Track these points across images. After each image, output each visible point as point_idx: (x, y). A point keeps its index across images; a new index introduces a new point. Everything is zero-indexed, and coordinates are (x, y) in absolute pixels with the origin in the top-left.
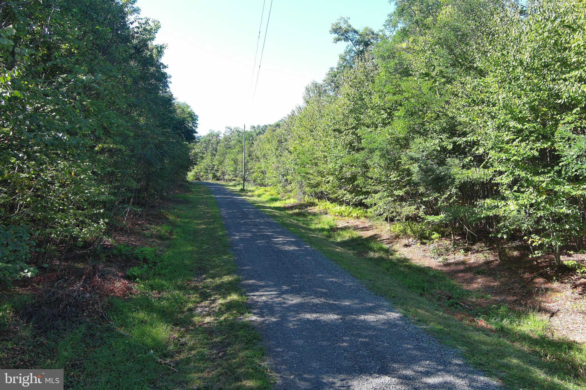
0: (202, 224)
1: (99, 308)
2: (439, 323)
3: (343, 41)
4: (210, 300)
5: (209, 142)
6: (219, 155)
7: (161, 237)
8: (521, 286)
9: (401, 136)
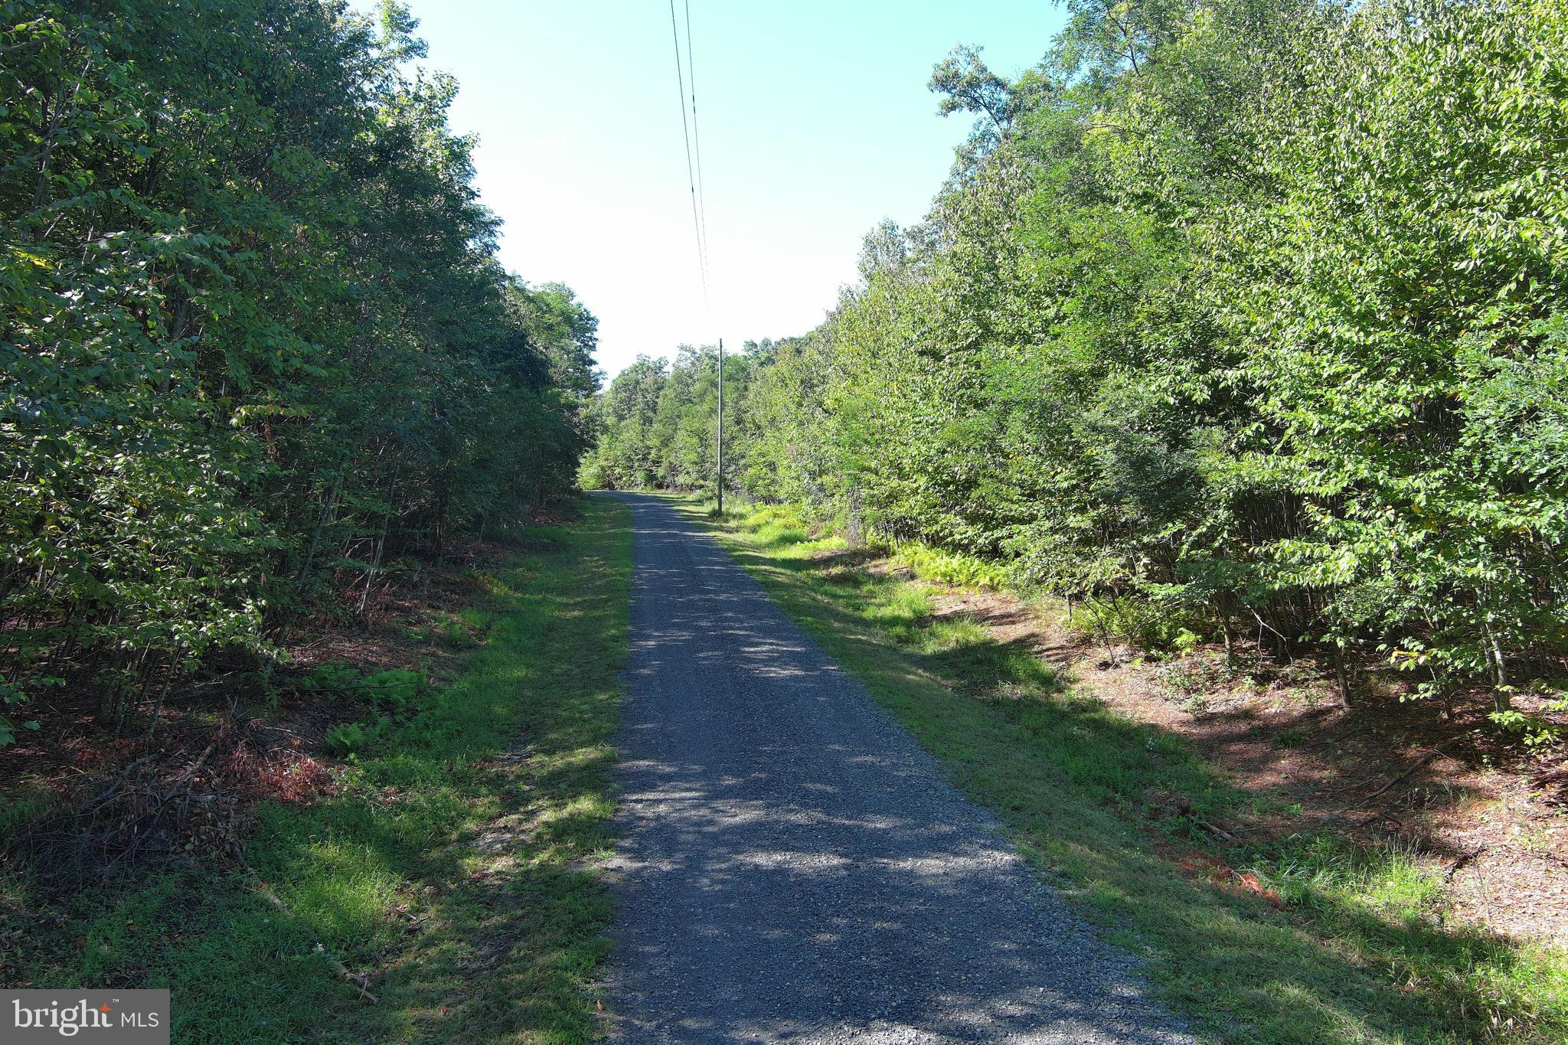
0: (575, 606)
1: (227, 831)
2: (1118, 884)
3: (966, 110)
4: (522, 813)
5: (635, 387)
6: (661, 421)
7: (452, 644)
8: (1394, 780)
9: (1085, 366)
